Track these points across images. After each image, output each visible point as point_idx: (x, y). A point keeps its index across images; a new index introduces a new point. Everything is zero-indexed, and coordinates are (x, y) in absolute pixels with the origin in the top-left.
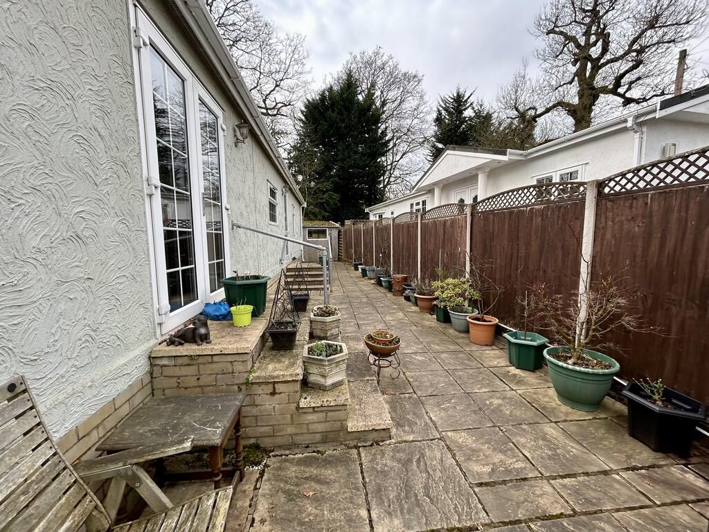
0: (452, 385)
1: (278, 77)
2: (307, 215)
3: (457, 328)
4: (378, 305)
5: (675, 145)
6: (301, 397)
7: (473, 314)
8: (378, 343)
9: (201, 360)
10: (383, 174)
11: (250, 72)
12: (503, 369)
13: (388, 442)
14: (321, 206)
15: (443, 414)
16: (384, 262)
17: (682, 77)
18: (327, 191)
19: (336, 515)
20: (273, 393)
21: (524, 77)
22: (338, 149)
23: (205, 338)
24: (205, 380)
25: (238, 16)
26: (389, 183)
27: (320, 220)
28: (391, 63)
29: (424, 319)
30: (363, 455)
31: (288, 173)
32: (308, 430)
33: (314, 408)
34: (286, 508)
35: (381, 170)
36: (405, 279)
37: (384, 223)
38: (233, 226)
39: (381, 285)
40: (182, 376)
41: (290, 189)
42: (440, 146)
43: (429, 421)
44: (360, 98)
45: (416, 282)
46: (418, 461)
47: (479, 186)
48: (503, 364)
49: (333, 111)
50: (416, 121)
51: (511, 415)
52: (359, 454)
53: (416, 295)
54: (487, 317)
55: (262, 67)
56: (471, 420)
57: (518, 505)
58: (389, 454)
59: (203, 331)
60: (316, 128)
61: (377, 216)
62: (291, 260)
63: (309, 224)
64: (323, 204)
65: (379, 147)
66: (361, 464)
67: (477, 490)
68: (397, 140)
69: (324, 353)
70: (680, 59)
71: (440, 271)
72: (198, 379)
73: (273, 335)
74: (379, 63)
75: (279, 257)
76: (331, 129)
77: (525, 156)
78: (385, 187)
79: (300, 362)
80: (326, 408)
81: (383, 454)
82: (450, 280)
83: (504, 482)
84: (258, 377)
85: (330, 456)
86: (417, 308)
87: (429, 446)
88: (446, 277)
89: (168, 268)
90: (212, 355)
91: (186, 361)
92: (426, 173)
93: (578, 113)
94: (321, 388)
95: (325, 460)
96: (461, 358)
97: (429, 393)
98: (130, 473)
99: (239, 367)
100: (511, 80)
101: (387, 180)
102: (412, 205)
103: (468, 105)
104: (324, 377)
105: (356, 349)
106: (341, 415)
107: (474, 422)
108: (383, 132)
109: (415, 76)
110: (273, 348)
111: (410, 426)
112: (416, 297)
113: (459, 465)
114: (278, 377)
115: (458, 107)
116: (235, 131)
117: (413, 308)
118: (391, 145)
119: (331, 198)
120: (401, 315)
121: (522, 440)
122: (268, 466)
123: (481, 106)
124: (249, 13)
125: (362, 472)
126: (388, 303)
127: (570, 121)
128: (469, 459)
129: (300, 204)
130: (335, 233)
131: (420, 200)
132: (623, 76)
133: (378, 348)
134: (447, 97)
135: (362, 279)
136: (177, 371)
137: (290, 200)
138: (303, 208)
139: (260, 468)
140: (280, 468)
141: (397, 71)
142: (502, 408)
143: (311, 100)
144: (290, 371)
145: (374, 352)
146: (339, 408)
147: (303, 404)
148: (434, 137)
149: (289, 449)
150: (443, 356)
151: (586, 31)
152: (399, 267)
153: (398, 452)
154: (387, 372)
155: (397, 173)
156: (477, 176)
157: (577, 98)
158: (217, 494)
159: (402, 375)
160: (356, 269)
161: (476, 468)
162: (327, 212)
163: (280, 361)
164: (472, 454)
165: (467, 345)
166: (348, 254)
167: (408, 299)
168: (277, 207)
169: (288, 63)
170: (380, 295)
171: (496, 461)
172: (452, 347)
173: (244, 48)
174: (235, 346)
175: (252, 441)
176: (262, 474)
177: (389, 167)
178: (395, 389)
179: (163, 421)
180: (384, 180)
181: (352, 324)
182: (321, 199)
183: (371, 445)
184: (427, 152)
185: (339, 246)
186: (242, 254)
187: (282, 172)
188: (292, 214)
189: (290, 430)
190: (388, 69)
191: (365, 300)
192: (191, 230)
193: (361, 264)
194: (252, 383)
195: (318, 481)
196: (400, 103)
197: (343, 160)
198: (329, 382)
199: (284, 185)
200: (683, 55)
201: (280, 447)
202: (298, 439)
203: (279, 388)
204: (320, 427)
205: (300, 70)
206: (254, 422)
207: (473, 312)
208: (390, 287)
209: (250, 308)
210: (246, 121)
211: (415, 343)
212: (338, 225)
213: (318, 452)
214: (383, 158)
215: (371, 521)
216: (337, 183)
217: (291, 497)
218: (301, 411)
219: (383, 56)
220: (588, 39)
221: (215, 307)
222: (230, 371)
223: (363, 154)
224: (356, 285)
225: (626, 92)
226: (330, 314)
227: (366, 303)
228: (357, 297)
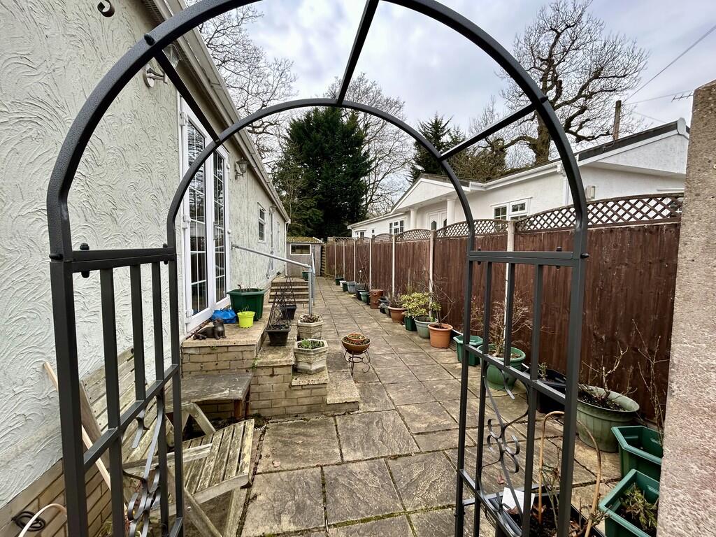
0: (410, 376)
1: (265, 97)
2: (291, 231)
3: (421, 334)
4: (357, 316)
5: (594, 187)
6: (293, 378)
7: (435, 323)
8: (352, 343)
9: (219, 350)
10: (366, 193)
11: (237, 91)
12: (452, 365)
13: (356, 412)
14: (304, 221)
15: (400, 395)
16: (364, 278)
17: (619, 123)
18: (311, 207)
19: (318, 452)
20: (272, 375)
21: (492, 112)
22: (322, 168)
23: (222, 334)
24: (222, 365)
25: (228, 39)
26: (371, 201)
27: (303, 236)
28: (374, 89)
29: (395, 328)
30: (338, 420)
31: (273, 189)
32: (298, 403)
33: (302, 386)
34: (283, 449)
35: (363, 189)
36: (381, 294)
37: (365, 242)
38: (232, 246)
39: (360, 299)
40: (204, 362)
41: (277, 208)
42: (420, 168)
43: (388, 399)
44: (345, 120)
45: (389, 296)
46: (377, 423)
47: (448, 211)
48: (452, 361)
49: (318, 132)
50: (397, 143)
51: (450, 394)
52: (335, 420)
53: (389, 307)
54: (443, 325)
55: (250, 88)
56: (420, 398)
57: (440, 443)
58: (357, 418)
59: (220, 329)
60: (301, 147)
61: (359, 233)
62: (275, 274)
63: (293, 239)
64: (306, 219)
65: (361, 167)
66: (336, 426)
67: (415, 436)
68: (380, 160)
69: (310, 346)
70: (616, 108)
71: (409, 287)
72: (217, 364)
73: (271, 334)
74: (363, 88)
75: (266, 272)
76: (316, 148)
77: (486, 188)
78: (367, 205)
79: (292, 353)
80: (311, 386)
81: (353, 419)
82: (415, 294)
83: (435, 432)
84: (262, 363)
85: (313, 421)
86: (390, 319)
87: (386, 414)
88: (414, 291)
89: (192, 282)
90: (228, 347)
91: (208, 350)
92: (406, 193)
93: (538, 147)
94: (307, 373)
95: (310, 424)
96: (421, 357)
97: (391, 382)
98: (192, 408)
99: (247, 355)
100: (481, 113)
101: (369, 197)
102: (391, 224)
103: (445, 131)
104: (310, 363)
105: (335, 350)
106: (322, 391)
107: (422, 399)
108: (365, 154)
109: (396, 103)
110: (270, 345)
111: (374, 402)
112: (389, 309)
113: (405, 424)
114: (276, 362)
115: (436, 133)
116: (235, 166)
117: (387, 319)
118: (373, 165)
119: (315, 214)
120: (375, 325)
121: (453, 409)
122: (268, 428)
123: (457, 133)
124: (239, 36)
125: (337, 430)
126: (365, 315)
127: (531, 154)
128: (414, 420)
129: (285, 221)
130: (318, 249)
131: (398, 220)
132: (572, 118)
133: (352, 347)
134: (426, 123)
135: (343, 294)
136: (201, 359)
137: (276, 218)
138: (287, 224)
139: (262, 429)
140: (277, 429)
141: (379, 98)
142: (445, 390)
143: (297, 120)
144: (286, 359)
145: (349, 350)
146: (322, 386)
147: (294, 383)
148: (414, 159)
149: (283, 418)
150: (407, 356)
151: (543, 78)
152: (377, 283)
153: (364, 418)
154: (360, 367)
155: (379, 192)
156: (446, 202)
157: (537, 133)
158: (245, 423)
159: (371, 370)
160: (338, 284)
161: (417, 425)
162: (310, 227)
163: (277, 353)
164: (416, 418)
165: (427, 347)
166: (331, 269)
167: (383, 311)
168: (265, 226)
169: (275, 85)
170: (359, 307)
171: (432, 421)
172: (415, 350)
173: (233, 68)
174: (245, 340)
175: (255, 412)
176: (264, 432)
177: (371, 186)
178: (364, 379)
179: (199, 387)
180: (366, 199)
181: (333, 332)
182: (305, 215)
183: (344, 414)
184: (407, 173)
185: (322, 262)
186: (238, 270)
187: (271, 194)
188: (277, 230)
189: (284, 403)
190: (371, 94)
191: (345, 312)
192: (205, 252)
193: (342, 279)
194: (257, 367)
195: (304, 435)
196: (383, 126)
197: (326, 179)
198: (314, 367)
199: (271, 205)
200: (619, 104)
201: (276, 416)
202: (290, 410)
203: (277, 371)
204: (306, 401)
205: (287, 92)
206: (257, 396)
207: (434, 321)
208: (368, 302)
209: (252, 314)
210: (246, 159)
211: (385, 347)
212: (321, 241)
213: (305, 419)
214: (367, 178)
215: (341, 454)
216: (321, 200)
217: (285, 444)
218: (293, 388)
219: (366, 82)
220: (545, 84)
221: (222, 313)
222: (241, 358)
223: (346, 174)
224: (337, 299)
225: (579, 130)
226: (314, 320)
227: (346, 315)
228: (338, 310)
